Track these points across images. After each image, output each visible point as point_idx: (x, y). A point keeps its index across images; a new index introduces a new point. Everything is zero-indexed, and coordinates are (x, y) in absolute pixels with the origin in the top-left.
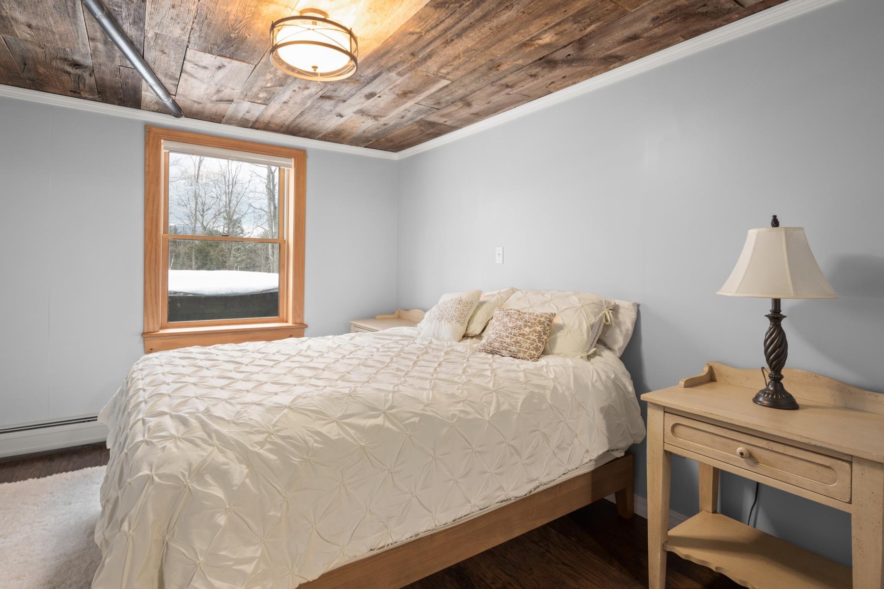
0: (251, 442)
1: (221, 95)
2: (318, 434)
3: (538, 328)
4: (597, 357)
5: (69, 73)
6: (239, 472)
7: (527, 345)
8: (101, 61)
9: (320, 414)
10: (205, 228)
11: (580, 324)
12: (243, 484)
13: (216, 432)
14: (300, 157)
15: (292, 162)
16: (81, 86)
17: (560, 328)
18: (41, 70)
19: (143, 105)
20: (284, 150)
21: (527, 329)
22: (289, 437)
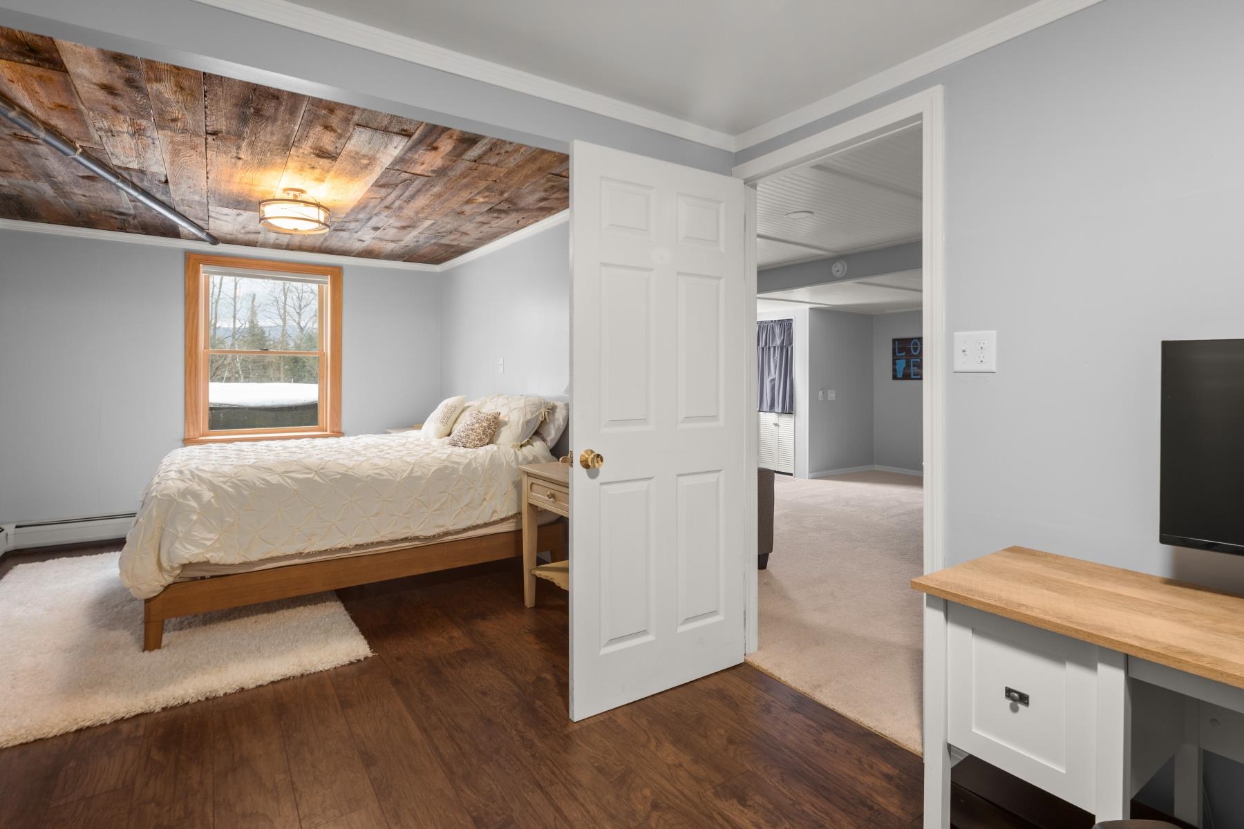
0: (217, 481)
1: (247, 230)
2: (264, 480)
3: (485, 424)
4: (529, 446)
5: (116, 218)
6: (207, 495)
7: (473, 437)
8: (142, 211)
9: (269, 470)
10: (302, 329)
11: (519, 421)
12: (209, 501)
13: (197, 475)
14: (336, 274)
15: (329, 279)
16: (126, 225)
17: (505, 423)
18: (93, 217)
19: (181, 236)
20: (319, 268)
21: (477, 425)
22: (244, 480)
